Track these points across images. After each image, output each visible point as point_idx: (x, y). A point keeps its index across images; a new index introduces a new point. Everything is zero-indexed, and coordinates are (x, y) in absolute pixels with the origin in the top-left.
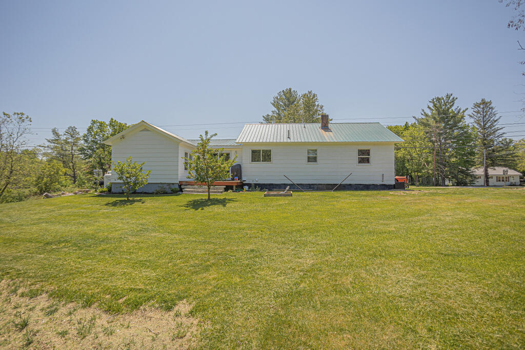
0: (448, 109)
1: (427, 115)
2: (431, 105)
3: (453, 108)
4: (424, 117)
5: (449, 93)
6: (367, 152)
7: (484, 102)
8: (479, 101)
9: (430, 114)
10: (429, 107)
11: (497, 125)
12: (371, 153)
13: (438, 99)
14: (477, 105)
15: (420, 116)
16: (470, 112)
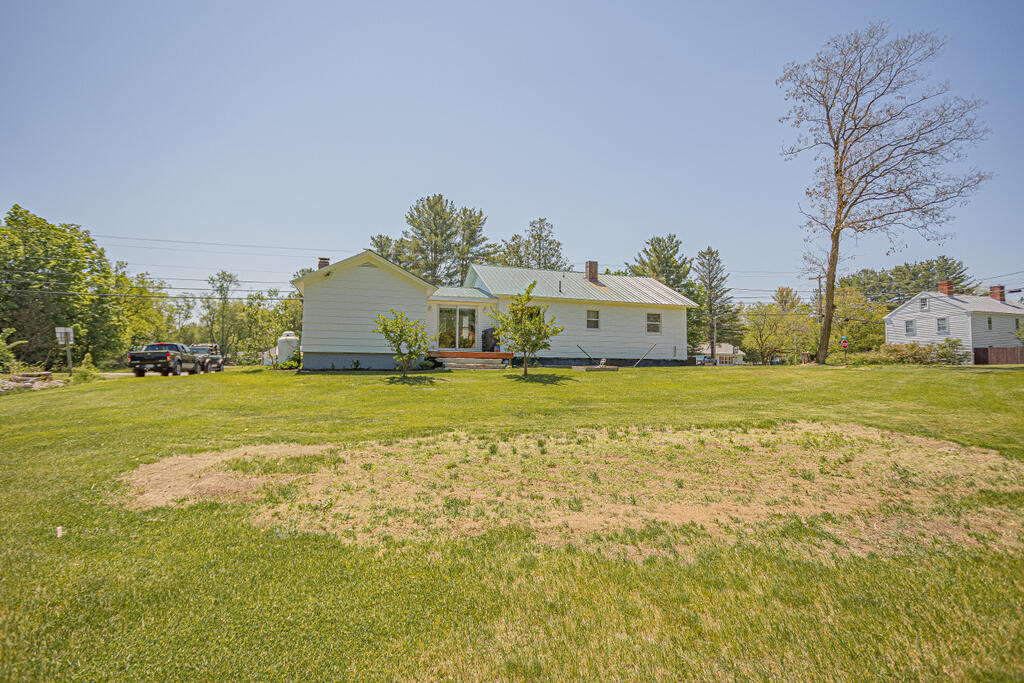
0: (671, 256)
1: (644, 263)
2: (649, 248)
3: (676, 257)
4: (637, 264)
5: (672, 234)
6: (657, 317)
7: (710, 252)
8: (705, 250)
9: (647, 261)
10: (645, 251)
11: (726, 285)
12: (662, 317)
13: (659, 240)
14: (702, 255)
15: (632, 263)
16: (695, 263)
